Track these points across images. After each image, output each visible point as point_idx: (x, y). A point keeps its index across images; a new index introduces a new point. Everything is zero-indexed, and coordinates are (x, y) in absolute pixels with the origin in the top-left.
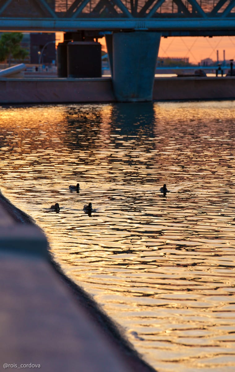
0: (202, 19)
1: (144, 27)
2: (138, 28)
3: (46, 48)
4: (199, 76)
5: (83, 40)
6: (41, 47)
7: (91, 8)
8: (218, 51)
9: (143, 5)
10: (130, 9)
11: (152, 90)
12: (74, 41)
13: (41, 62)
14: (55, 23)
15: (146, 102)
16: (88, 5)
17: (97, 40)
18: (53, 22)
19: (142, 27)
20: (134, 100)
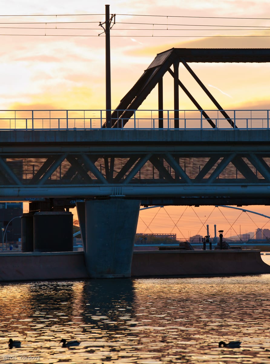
0: (186, 184)
1: (121, 194)
2: (114, 194)
3: (11, 224)
4: (184, 249)
5: (52, 210)
6: (5, 224)
7: (60, 173)
8: (208, 226)
9: (119, 171)
10: (105, 175)
11: (131, 264)
12: (41, 211)
13: (5, 241)
14: (19, 191)
15: (124, 278)
16: (58, 170)
17: (68, 210)
18: (17, 189)
19: (119, 194)
20: (110, 276)
